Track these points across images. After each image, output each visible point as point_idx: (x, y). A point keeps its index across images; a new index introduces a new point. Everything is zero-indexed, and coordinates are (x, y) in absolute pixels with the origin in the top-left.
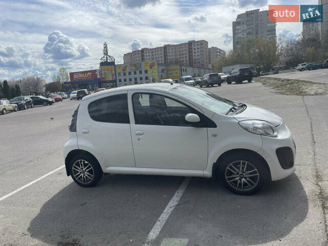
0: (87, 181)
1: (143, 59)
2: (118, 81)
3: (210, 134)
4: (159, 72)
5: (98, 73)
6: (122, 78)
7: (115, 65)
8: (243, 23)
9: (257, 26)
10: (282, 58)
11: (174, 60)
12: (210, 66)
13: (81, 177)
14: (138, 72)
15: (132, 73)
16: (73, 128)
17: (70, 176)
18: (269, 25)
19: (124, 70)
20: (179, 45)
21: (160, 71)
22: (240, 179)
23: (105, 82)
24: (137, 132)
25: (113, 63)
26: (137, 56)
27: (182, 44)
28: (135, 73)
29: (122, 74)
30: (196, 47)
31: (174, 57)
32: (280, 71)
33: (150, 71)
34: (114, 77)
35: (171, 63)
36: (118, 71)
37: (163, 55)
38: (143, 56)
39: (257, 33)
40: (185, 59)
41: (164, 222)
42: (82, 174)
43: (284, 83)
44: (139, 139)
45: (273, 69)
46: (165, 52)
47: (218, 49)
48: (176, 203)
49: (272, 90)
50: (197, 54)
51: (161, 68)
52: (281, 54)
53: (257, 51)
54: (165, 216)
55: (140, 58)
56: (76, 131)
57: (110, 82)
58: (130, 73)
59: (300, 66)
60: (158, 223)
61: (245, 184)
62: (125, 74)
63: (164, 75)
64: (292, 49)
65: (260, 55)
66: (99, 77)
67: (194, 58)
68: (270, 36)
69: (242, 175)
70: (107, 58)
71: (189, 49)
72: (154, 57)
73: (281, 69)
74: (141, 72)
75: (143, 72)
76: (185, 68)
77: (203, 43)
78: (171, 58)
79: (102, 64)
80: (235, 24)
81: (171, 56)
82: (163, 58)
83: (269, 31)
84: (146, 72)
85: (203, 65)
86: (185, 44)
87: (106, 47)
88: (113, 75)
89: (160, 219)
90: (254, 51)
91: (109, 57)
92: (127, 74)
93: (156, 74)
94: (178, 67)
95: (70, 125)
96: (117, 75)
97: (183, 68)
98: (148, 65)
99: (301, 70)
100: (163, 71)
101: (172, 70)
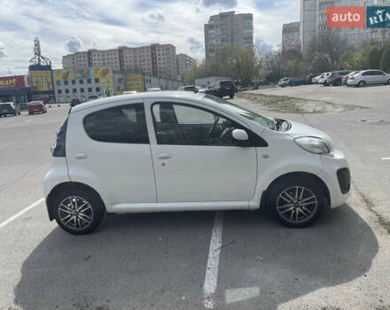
0: (82, 226)
1: (90, 64)
2: (56, 92)
3: (260, 155)
4: (114, 82)
5: (25, 79)
6: (63, 88)
7: (52, 70)
8: (217, 27)
9: (232, 31)
10: (262, 72)
11: (133, 68)
12: (179, 78)
13: (73, 220)
14: (85, 81)
15: (77, 82)
16: (60, 151)
17: (54, 220)
18: (245, 32)
19: (65, 77)
20: (139, 49)
21: (116, 81)
22: (294, 209)
23: (37, 93)
24: (160, 156)
25: (48, 68)
26: (82, 59)
27: (143, 48)
28: (81, 82)
29: (62, 83)
30: (161, 52)
31: (132, 63)
32: (260, 87)
33: (102, 80)
34: (51, 86)
35: (129, 71)
36: (56, 79)
37: (118, 61)
38: (90, 59)
39: (232, 40)
40: (147, 66)
41: (217, 269)
42: (74, 217)
43: (274, 99)
44: (163, 165)
45: (252, 84)
46: (120, 57)
47: (187, 56)
48: (219, 245)
49: (264, 108)
50: (162, 62)
51: (118, 76)
52: (260, 66)
53: (234, 61)
54: (213, 262)
55: (87, 62)
56: (64, 156)
57: (45, 92)
58: (74, 82)
59: (282, 82)
60: (208, 272)
61: (300, 214)
62: (66, 83)
63: (122, 86)
64: (272, 62)
65: (238, 66)
66: (27, 85)
67: (158, 66)
68: (247, 45)
69: (296, 204)
70: (39, 60)
71: (152, 54)
72: (106, 61)
73: (261, 84)
74: (89, 81)
75: (93, 81)
76: (148, 78)
77: (169, 48)
78: (129, 64)
79: (32, 68)
80: (208, 28)
81: (129, 62)
82: (118, 65)
83: (245, 39)
84: (97, 81)
85: (171, 76)
86: (147, 47)
87: (37, 45)
88: (48, 84)
89: (209, 266)
90: (231, 61)
91: (43, 58)
92: (70, 82)
93: (112, 84)
94: (140, 76)
95: (54, 147)
96: (55, 83)
97: (146, 78)
98: (100, 72)
99: (283, 86)
100: (120, 80)
101: (131, 80)
